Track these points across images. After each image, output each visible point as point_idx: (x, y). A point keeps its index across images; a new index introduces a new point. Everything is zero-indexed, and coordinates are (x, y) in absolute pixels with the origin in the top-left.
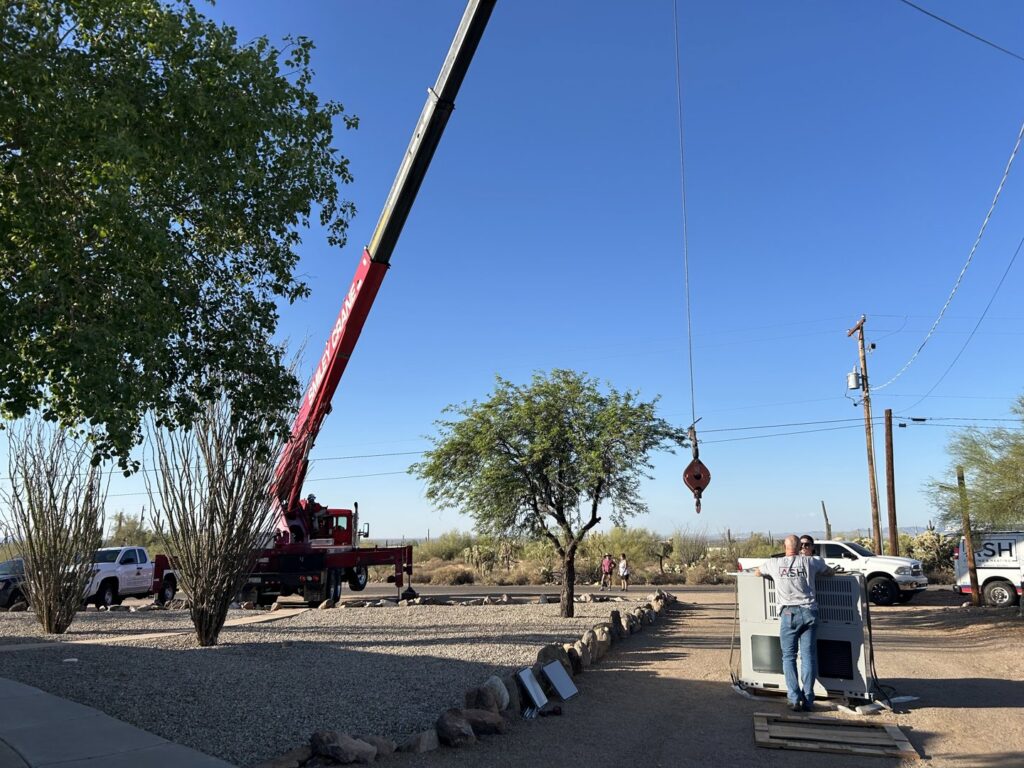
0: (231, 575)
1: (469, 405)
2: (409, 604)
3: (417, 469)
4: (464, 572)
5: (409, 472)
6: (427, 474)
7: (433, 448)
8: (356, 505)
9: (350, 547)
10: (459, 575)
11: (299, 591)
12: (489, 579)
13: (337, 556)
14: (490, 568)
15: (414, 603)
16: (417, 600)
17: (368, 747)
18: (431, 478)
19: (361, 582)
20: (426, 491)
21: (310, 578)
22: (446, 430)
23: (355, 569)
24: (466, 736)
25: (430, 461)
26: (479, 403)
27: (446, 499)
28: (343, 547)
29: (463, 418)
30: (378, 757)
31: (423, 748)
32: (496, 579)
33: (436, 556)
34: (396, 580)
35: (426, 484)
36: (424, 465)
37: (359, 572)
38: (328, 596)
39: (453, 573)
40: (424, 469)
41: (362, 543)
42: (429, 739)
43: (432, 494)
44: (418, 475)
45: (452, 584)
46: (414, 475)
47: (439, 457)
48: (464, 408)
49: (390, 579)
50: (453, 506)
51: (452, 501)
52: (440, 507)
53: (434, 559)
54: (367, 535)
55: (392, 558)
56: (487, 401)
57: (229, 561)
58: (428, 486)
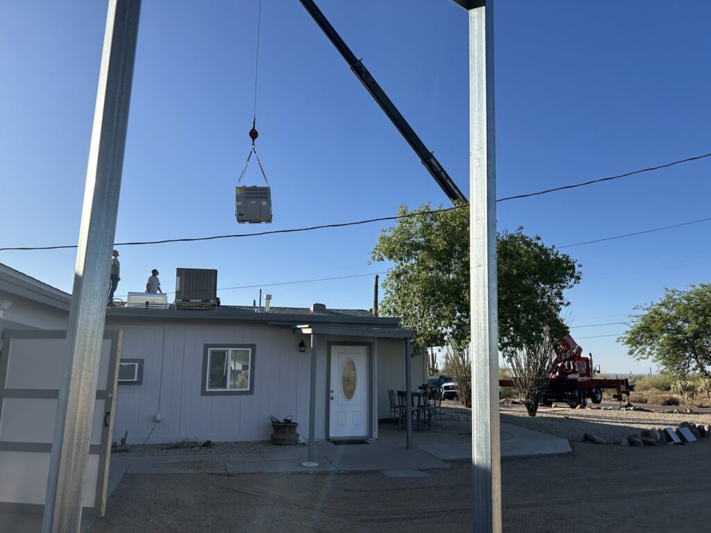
0: (538, 388)
1: (649, 305)
2: (627, 410)
3: (621, 340)
4: (672, 398)
5: (617, 342)
6: (628, 342)
7: (630, 329)
8: (590, 354)
9: (589, 378)
10: (667, 399)
11: (564, 400)
12: (690, 403)
13: (583, 382)
14: (692, 396)
15: (629, 409)
16: (632, 408)
17: (603, 440)
18: (630, 345)
19: (599, 399)
20: (628, 351)
21: (570, 393)
22: (635, 319)
23: (594, 390)
24: (640, 443)
25: (628, 336)
26: (654, 304)
27: (640, 355)
28: (585, 378)
29: (646, 312)
30: (607, 443)
31: (623, 444)
32: (696, 404)
33: (656, 387)
34: (619, 398)
35: (627, 348)
36: (626, 338)
37: (596, 393)
38: (580, 403)
39: (663, 398)
40: (626, 340)
41: (597, 377)
42: (625, 442)
43: (631, 353)
44: (622, 343)
45: (663, 405)
46: (620, 343)
47: (633, 334)
48: (646, 307)
49: (615, 396)
50: (645, 358)
51: (644, 356)
52: (638, 359)
53: (654, 389)
54: (599, 372)
55: (614, 385)
56: (660, 302)
57: (537, 382)
58: (628, 349)
